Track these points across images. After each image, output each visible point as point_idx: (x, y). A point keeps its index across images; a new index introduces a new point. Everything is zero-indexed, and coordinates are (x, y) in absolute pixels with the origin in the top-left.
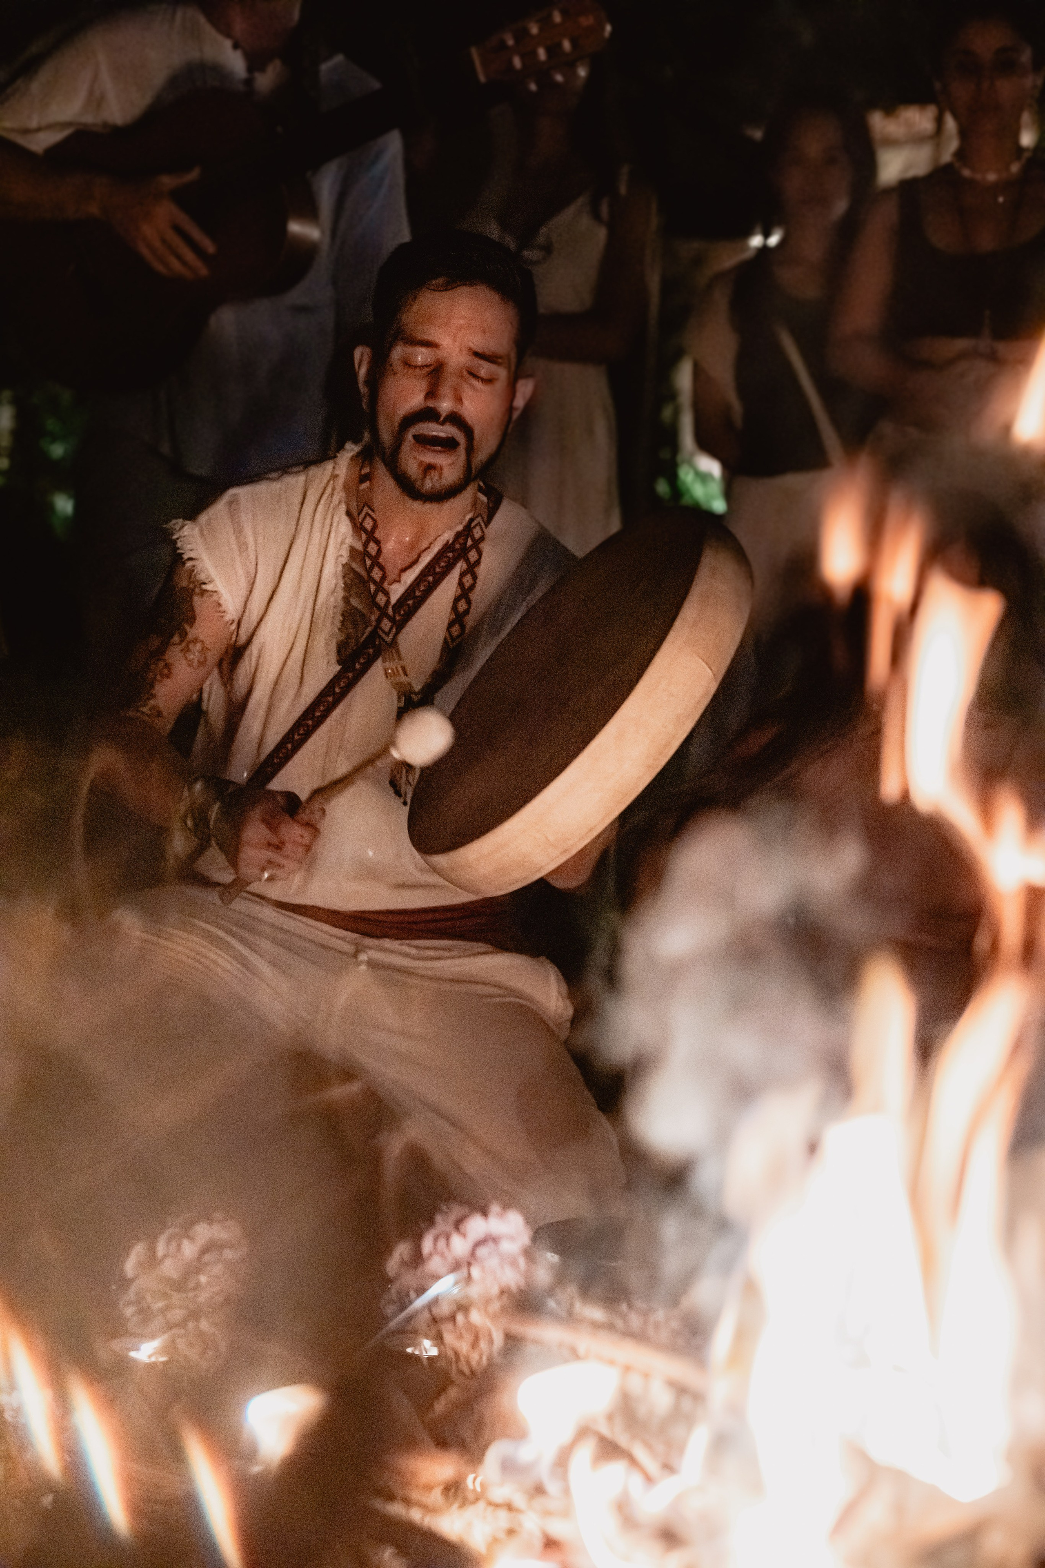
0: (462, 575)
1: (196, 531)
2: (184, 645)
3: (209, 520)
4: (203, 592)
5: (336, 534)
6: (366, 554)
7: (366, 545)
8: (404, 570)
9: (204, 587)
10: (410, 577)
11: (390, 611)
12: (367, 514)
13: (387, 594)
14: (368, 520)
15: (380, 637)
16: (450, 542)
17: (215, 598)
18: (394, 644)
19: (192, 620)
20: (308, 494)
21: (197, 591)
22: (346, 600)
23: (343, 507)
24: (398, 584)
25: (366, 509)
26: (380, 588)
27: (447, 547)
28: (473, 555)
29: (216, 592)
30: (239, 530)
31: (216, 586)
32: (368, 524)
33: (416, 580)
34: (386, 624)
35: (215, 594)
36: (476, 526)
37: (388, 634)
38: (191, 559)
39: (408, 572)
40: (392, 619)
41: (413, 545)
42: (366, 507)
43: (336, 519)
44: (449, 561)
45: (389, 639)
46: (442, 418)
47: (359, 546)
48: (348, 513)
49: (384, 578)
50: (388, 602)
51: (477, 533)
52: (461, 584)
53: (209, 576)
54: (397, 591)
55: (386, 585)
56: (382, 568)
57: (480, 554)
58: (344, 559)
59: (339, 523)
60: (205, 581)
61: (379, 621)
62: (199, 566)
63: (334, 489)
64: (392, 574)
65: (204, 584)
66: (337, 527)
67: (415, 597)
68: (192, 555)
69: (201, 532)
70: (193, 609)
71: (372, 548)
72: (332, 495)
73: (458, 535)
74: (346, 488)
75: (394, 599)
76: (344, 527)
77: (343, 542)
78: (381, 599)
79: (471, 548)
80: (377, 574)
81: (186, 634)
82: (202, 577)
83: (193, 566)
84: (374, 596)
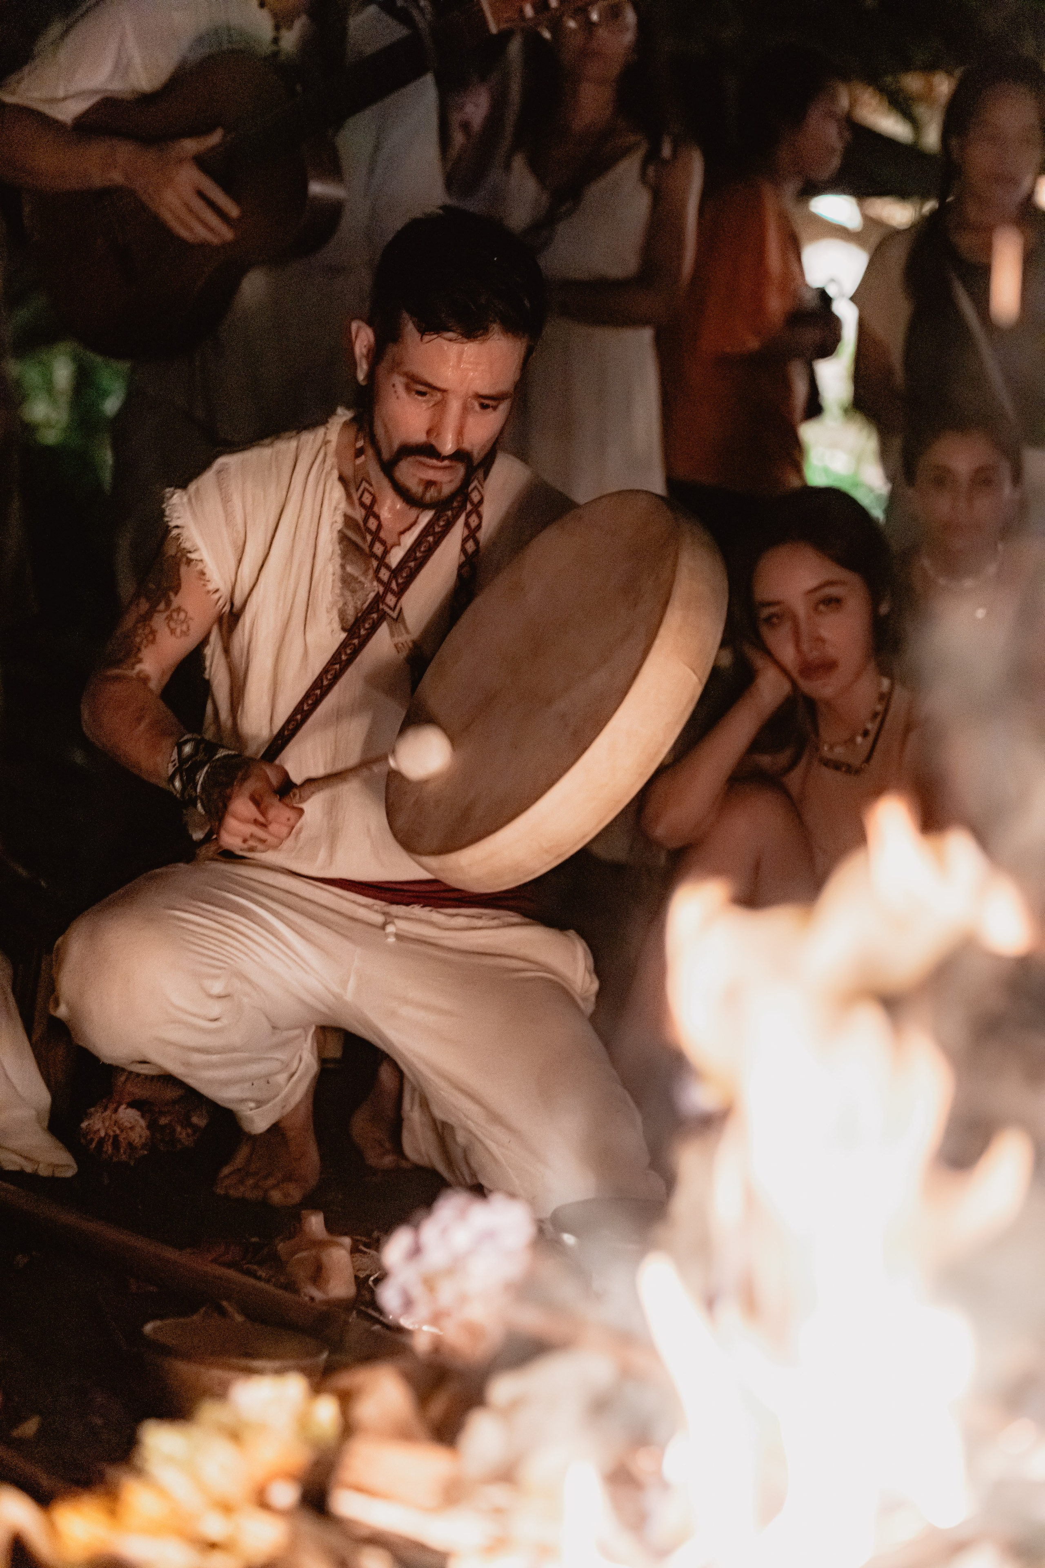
1: (185, 499)
2: (168, 613)
3: (197, 489)
4: (189, 561)
5: (330, 499)
6: (366, 529)
7: (365, 520)
8: (403, 532)
9: (189, 555)
10: (409, 539)
12: (365, 490)
14: (365, 494)
17: (200, 567)
19: (177, 589)
20: (300, 458)
21: (184, 559)
23: (335, 474)
24: (397, 547)
25: (364, 484)
26: (380, 561)
29: (201, 561)
30: (226, 497)
31: (201, 555)
32: (366, 499)
33: (415, 541)
35: (200, 564)
36: (473, 489)
38: (177, 527)
39: (405, 537)
42: (362, 481)
43: (328, 486)
44: (448, 519)
48: (341, 479)
51: (475, 497)
52: (463, 549)
53: (194, 545)
54: (396, 556)
56: (383, 542)
58: (339, 525)
59: (331, 489)
60: (192, 550)
62: (185, 534)
63: (325, 455)
65: (190, 552)
66: (330, 493)
67: (415, 559)
68: (179, 523)
69: (190, 500)
70: (178, 576)
71: (372, 523)
72: (324, 461)
74: (338, 453)
75: (395, 563)
76: (337, 492)
77: (336, 509)
78: (384, 574)
80: (378, 549)
81: (171, 602)
82: (187, 545)
83: (178, 534)
84: (377, 571)
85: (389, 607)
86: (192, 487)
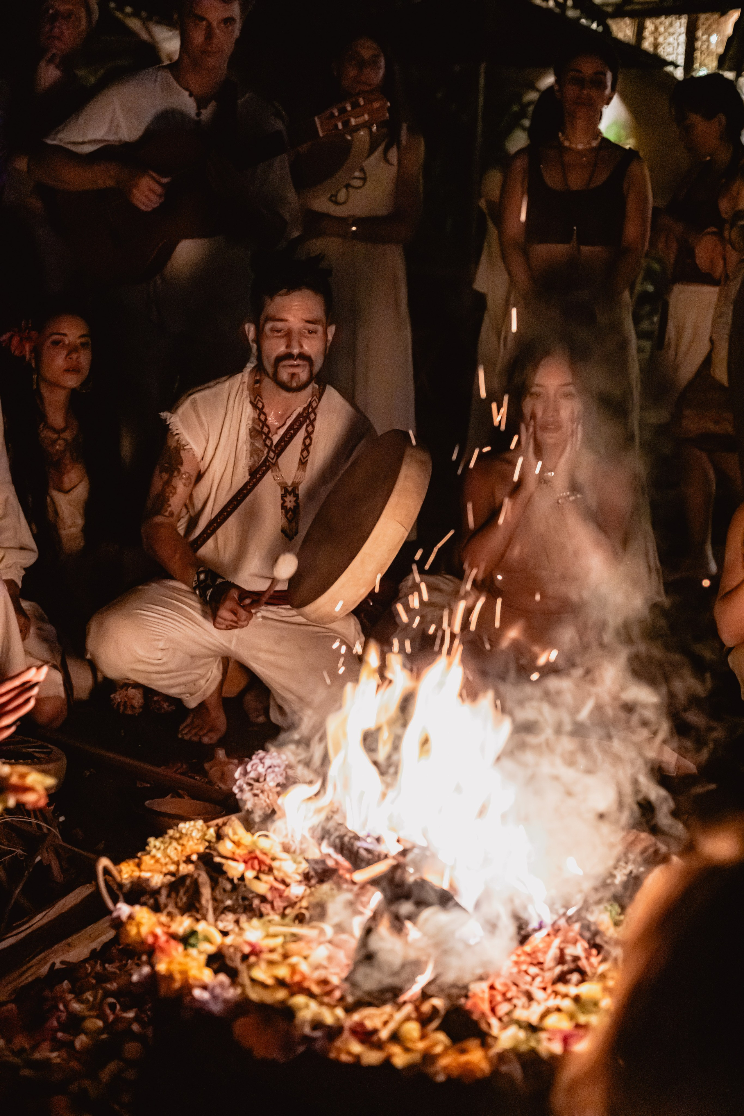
0: (307, 426)
1: (178, 419)
2: (180, 476)
3: (183, 412)
4: (185, 449)
5: (245, 413)
6: (260, 420)
7: (259, 415)
8: (279, 428)
9: (185, 447)
10: (282, 432)
11: (273, 448)
12: (259, 400)
13: (271, 440)
14: (259, 403)
15: (269, 461)
16: (301, 413)
17: (191, 452)
18: (276, 464)
19: (182, 464)
21: (182, 448)
22: (252, 444)
23: (248, 399)
24: (276, 435)
25: (258, 398)
26: (268, 437)
27: (300, 415)
28: (312, 416)
29: (191, 449)
30: (198, 417)
31: (191, 446)
32: (260, 405)
33: (284, 433)
34: (272, 455)
35: (191, 450)
36: (313, 401)
37: (273, 459)
38: (177, 434)
39: (281, 429)
40: (274, 452)
41: (283, 415)
42: (258, 396)
43: (245, 406)
44: (301, 422)
45: (273, 462)
46: (295, 357)
47: (256, 416)
48: (251, 402)
49: (269, 432)
50: (272, 443)
51: (314, 404)
52: (307, 431)
53: (187, 441)
54: (276, 439)
55: (270, 435)
56: (268, 427)
57: (315, 415)
59: (246, 407)
60: (186, 445)
61: (268, 453)
63: (243, 390)
64: (273, 430)
65: (186, 446)
66: (246, 409)
67: (285, 441)
68: (178, 432)
69: (180, 419)
70: (181, 457)
71: (263, 417)
72: (242, 393)
73: (305, 409)
74: (248, 390)
75: (275, 442)
76: (249, 410)
77: (248, 416)
78: (268, 442)
79: (311, 413)
80: (265, 430)
81: (180, 470)
82: (183, 443)
83: (179, 438)
84: (265, 441)
85: (271, 458)
86: (180, 411)
